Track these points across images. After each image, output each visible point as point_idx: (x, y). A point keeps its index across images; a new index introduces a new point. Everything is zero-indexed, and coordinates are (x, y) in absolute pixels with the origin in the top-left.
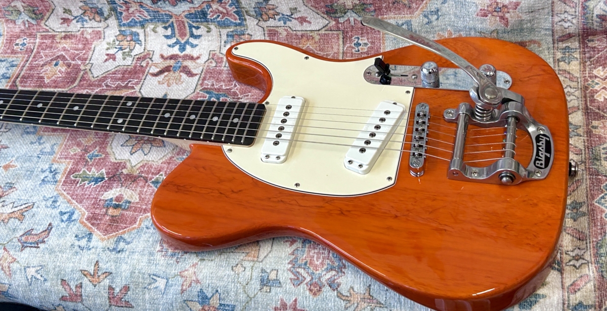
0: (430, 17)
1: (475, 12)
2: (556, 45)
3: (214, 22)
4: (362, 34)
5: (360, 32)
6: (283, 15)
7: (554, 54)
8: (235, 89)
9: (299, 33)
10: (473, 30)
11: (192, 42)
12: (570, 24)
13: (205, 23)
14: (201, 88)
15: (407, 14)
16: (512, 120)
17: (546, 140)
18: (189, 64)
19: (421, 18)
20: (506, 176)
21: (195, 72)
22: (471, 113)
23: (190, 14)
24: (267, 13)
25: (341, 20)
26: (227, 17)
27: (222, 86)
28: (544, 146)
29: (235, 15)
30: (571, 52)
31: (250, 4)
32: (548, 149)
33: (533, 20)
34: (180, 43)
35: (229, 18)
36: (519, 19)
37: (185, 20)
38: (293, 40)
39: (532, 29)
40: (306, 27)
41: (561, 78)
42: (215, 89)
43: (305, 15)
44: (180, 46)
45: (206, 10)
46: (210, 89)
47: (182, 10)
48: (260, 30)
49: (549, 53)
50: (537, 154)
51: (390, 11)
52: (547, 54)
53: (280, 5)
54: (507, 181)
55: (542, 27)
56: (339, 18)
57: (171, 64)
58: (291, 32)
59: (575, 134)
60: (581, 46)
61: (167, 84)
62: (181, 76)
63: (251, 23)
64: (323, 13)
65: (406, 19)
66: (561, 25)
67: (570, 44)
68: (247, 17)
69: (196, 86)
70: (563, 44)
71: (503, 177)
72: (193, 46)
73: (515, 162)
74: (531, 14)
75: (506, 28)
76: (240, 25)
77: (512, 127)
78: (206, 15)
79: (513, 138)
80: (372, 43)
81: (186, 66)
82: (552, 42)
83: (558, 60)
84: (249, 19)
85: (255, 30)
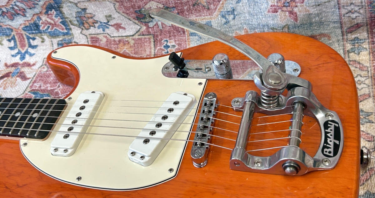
0: (227, 16)
1: (266, 9)
2: (345, 37)
3: (46, 33)
4: (170, 37)
5: (168, 35)
6: (101, 23)
7: (344, 46)
8: (58, 89)
9: (117, 39)
10: (266, 27)
11: (30, 51)
12: (357, 15)
13: (39, 35)
14: (30, 90)
15: (207, 15)
16: (298, 106)
17: (335, 126)
18: (26, 70)
19: (220, 19)
20: (290, 166)
21: (28, 76)
22: (257, 101)
23: (27, 27)
24: (88, 21)
25: (151, 25)
26: (56, 28)
27: (47, 87)
28: (332, 133)
29: (62, 25)
30: (361, 43)
31: (71, 14)
32: (337, 136)
33: (321, 14)
34: (22, 53)
35: (57, 28)
36: (307, 13)
37: (23, 32)
38: (112, 46)
39: (321, 22)
40: (122, 33)
41: (352, 68)
42: (42, 90)
43: (119, 22)
44: (21, 55)
45: (38, 22)
46: (38, 90)
47: (19, 23)
48: (84, 38)
49: (339, 45)
50: (326, 142)
51: (192, 13)
52: (337, 46)
53: (97, 13)
54: (291, 172)
55: (331, 20)
56: (148, 22)
57: (11, 71)
58: (110, 38)
59: (367, 121)
60: (370, 36)
61: (4, 87)
62: (16, 80)
63: (76, 31)
64: (134, 19)
65: (207, 20)
66: (349, 17)
67: (359, 35)
68: (72, 27)
69: (27, 88)
70: (352, 35)
71: (286, 167)
72: (31, 55)
73: (300, 150)
74: (318, 8)
75: (296, 23)
76: (67, 34)
77: (298, 113)
78: (39, 27)
79: (299, 125)
80: (179, 44)
81: (23, 72)
82: (341, 35)
83: (348, 51)
84: (74, 28)
85: (80, 38)
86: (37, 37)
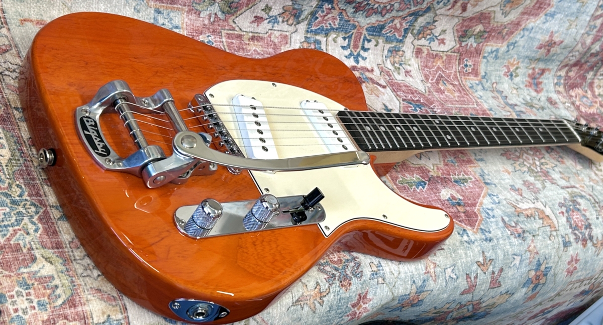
0: (510, 47)
6: (433, 35)
9: (435, 53)
11: (362, 54)
13: (377, 38)
15: (500, 43)
19: (505, 47)
21: (382, 83)
23: (372, 27)
24: (425, 32)
29: (403, 32)
31: (421, 23)
34: (354, 55)
35: (396, 34)
37: (365, 32)
44: (354, 58)
45: (387, 24)
48: (412, 47)
58: (430, 51)
61: (375, 95)
62: (376, 87)
63: (409, 40)
64: (458, 36)
65: (498, 47)
68: (410, 35)
72: (364, 59)
76: (401, 41)
78: (382, 29)
80: (474, 65)
81: (371, 78)
86: (373, 40)
